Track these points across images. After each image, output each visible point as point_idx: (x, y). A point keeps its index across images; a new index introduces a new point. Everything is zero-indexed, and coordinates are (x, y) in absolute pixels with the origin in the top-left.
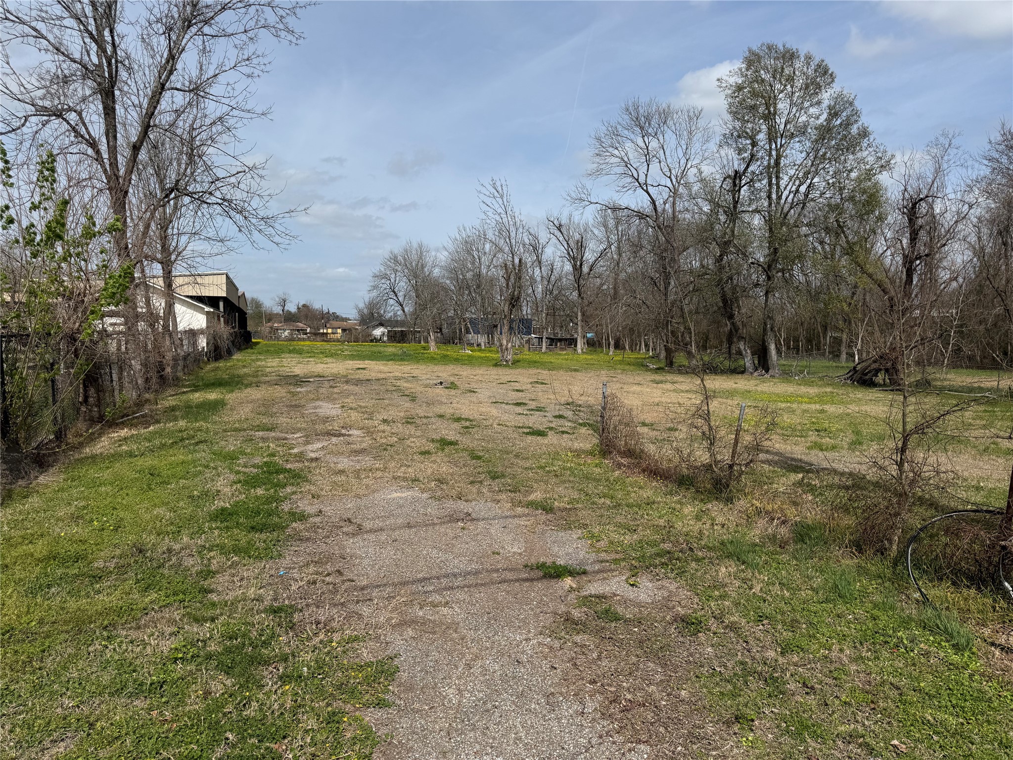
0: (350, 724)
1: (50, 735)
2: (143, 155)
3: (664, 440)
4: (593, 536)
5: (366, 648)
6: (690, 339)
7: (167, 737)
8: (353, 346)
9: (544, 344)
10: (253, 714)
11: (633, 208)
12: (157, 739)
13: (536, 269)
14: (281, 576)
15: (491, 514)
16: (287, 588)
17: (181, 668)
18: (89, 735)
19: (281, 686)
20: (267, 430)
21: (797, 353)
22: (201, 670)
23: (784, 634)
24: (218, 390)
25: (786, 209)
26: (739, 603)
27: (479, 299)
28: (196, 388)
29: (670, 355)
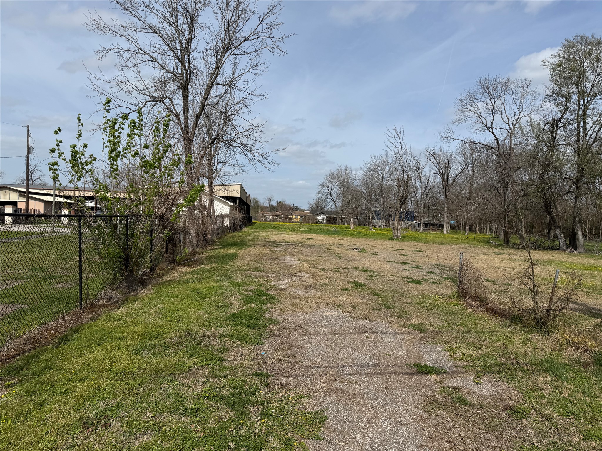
0: (298, 448)
1: (140, 431)
2: (201, 121)
3: (502, 291)
4: (451, 350)
5: (309, 403)
6: (521, 226)
7: (198, 440)
8: (306, 225)
9: (422, 227)
10: (244, 433)
11: (483, 143)
12: (193, 440)
13: (417, 181)
14: (263, 355)
15: (385, 330)
16: (265, 362)
17: (207, 402)
18: (159, 433)
19: (260, 419)
20: (259, 271)
21: (598, 238)
22: (218, 405)
23: (586, 426)
24: (234, 248)
25: (590, 143)
26: (553, 402)
27: (381, 199)
28: (223, 246)
29: (507, 236)
